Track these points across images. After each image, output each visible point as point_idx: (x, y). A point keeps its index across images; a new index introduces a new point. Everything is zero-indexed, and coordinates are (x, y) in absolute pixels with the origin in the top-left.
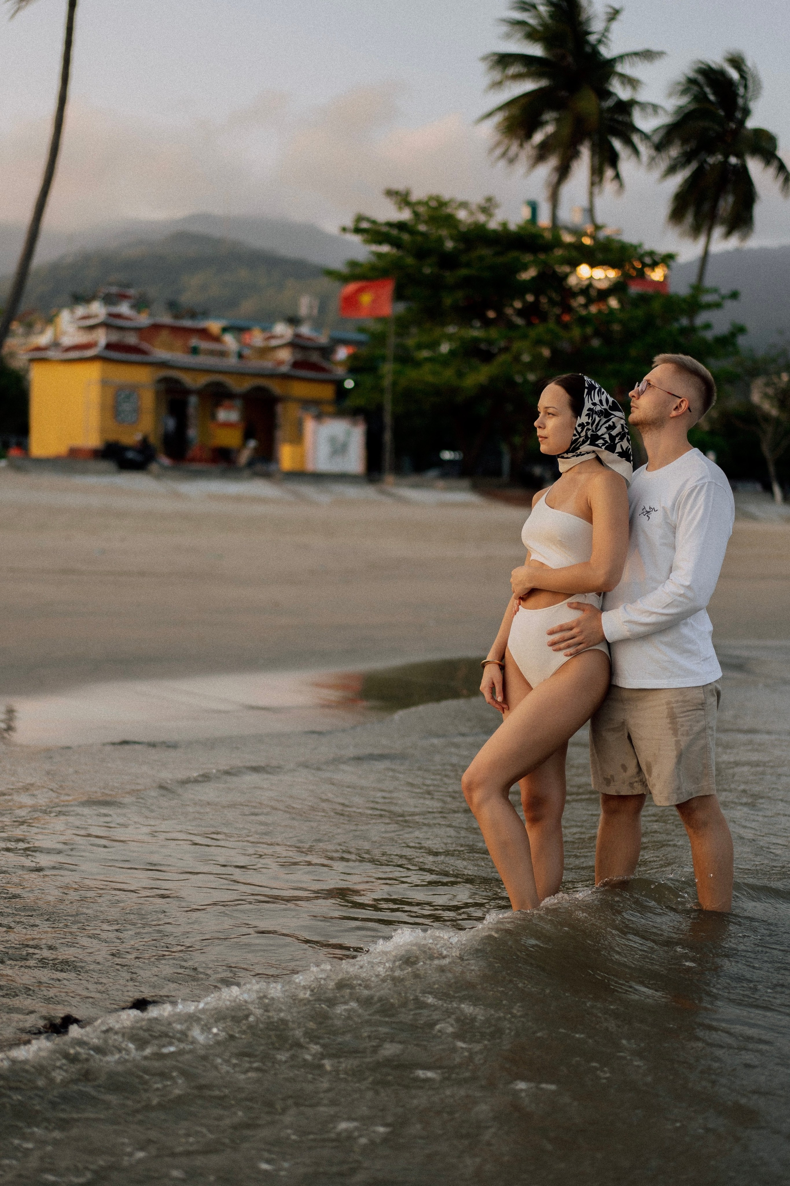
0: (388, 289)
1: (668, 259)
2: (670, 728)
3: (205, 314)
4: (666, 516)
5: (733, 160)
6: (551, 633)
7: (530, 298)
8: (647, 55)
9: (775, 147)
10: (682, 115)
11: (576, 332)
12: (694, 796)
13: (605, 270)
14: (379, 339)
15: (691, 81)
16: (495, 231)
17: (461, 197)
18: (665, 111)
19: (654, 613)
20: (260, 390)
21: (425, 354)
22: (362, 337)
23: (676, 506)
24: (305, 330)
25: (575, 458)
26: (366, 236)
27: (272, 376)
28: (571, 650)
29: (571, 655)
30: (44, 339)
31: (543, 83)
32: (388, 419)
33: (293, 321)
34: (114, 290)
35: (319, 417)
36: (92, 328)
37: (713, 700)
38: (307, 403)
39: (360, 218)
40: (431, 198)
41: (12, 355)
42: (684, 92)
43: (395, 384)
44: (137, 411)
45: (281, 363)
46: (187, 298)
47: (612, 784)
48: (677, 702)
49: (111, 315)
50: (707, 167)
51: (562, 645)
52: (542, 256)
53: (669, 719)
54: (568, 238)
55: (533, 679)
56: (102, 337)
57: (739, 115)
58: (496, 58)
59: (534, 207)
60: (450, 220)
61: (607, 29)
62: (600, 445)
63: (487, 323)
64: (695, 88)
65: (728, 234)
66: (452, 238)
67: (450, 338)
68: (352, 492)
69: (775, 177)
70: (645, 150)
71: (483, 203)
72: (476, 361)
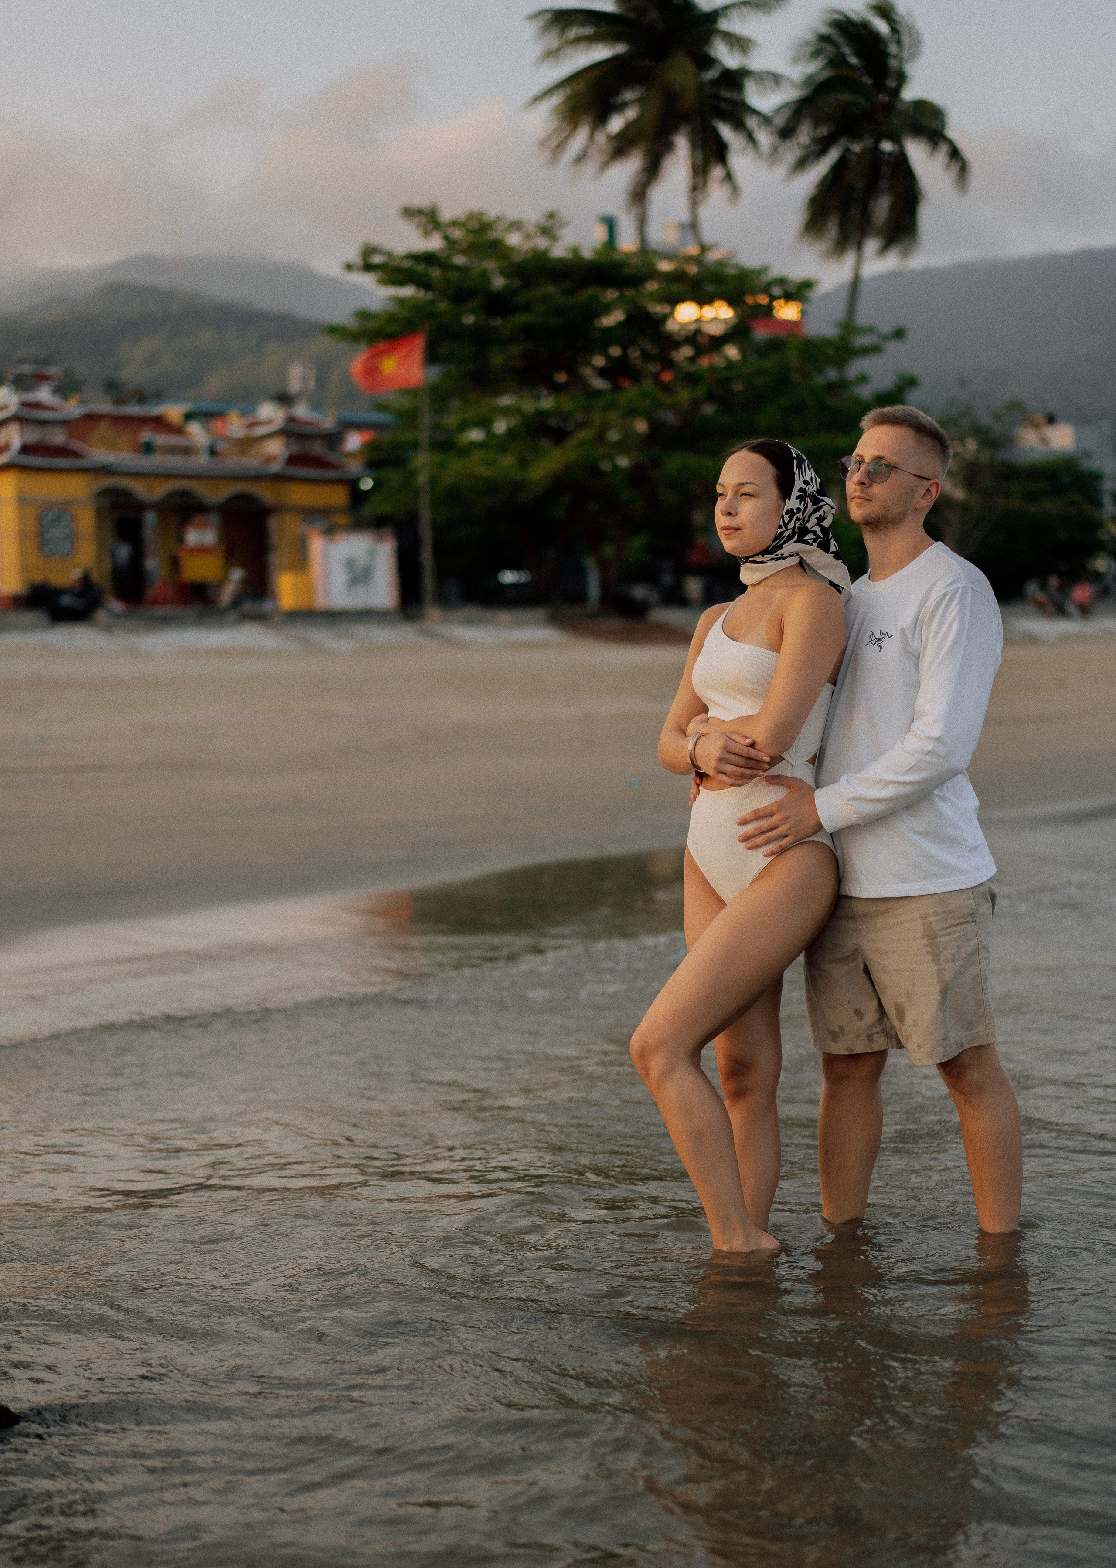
0: (417, 347)
1: (805, 289)
2: (928, 953)
3: (159, 396)
4: (905, 642)
5: (887, 146)
6: (743, 822)
7: (615, 351)
9: (943, 124)
10: (813, 87)
11: (684, 396)
12: (965, 1048)
14: (409, 417)
15: (824, 39)
16: (561, 260)
17: (512, 214)
18: (792, 83)
19: (891, 782)
20: (243, 498)
21: (474, 435)
22: (383, 417)
23: (918, 624)
24: (301, 411)
25: (773, 562)
26: (380, 274)
27: (258, 478)
28: (773, 847)
29: (772, 854)
31: (620, 48)
32: (426, 533)
33: (284, 399)
34: (27, 369)
35: (330, 532)
37: (985, 907)
38: (312, 514)
39: (369, 251)
40: (471, 216)
42: (816, 54)
43: (433, 481)
44: (72, 537)
45: (270, 459)
46: (130, 376)
47: (841, 1038)
48: (936, 914)
49: (25, 405)
50: (851, 158)
51: (759, 840)
52: (630, 293)
53: (925, 941)
54: (665, 266)
55: (726, 891)
56: (15, 437)
57: (891, 83)
58: (548, 16)
59: (610, 224)
60: (496, 248)
62: (811, 541)
63: (556, 389)
64: (829, 48)
65: (884, 249)
66: (503, 272)
67: (506, 412)
68: (382, 635)
69: (948, 167)
70: (765, 138)
71: (543, 221)
72: (544, 444)
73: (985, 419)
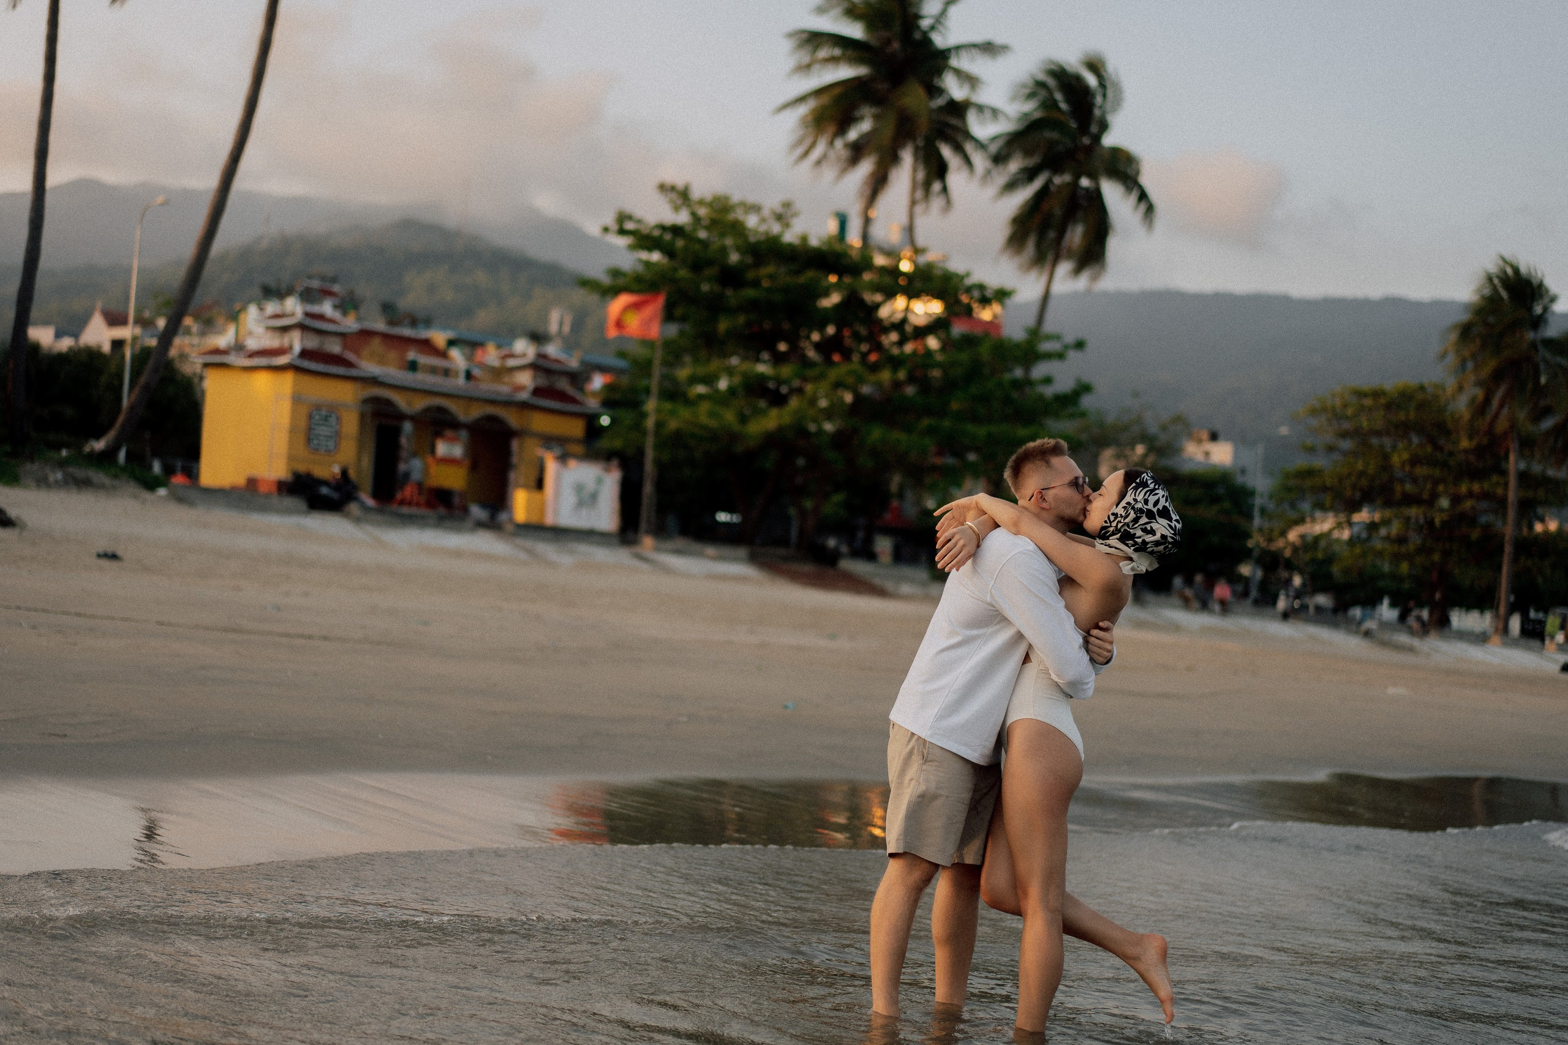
0: (656, 306)
1: (1002, 295)
3: (428, 323)
5: (1085, 182)
7: (831, 330)
8: (989, 48)
9: (1137, 171)
10: (1027, 123)
11: (886, 376)
13: (925, 303)
14: (643, 367)
15: (1040, 84)
16: (790, 245)
17: (751, 199)
18: (1006, 116)
20: (492, 420)
21: (701, 389)
22: (621, 363)
24: (552, 350)
26: (632, 239)
27: (508, 404)
30: (223, 340)
31: (863, 71)
32: (649, 467)
33: (538, 337)
34: (316, 284)
35: (563, 458)
36: (285, 329)
38: (549, 441)
39: (623, 217)
40: (717, 198)
41: (183, 356)
42: (1031, 96)
43: (659, 425)
44: (337, 436)
45: (520, 388)
46: (408, 302)
49: (310, 315)
50: (1052, 188)
52: (847, 280)
54: (880, 260)
56: (296, 342)
57: (1094, 129)
58: (805, 36)
59: (844, 221)
60: (737, 228)
61: (943, 13)
63: (778, 359)
64: (1043, 93)
65: (1078, 271)
66: (738, 249)
67: (730, 372)
68: (601, 554)
69: (1136, 208)
70: (980, 161)
71: (779, 210)
72: (762, 404)
73: (1153, 429)
